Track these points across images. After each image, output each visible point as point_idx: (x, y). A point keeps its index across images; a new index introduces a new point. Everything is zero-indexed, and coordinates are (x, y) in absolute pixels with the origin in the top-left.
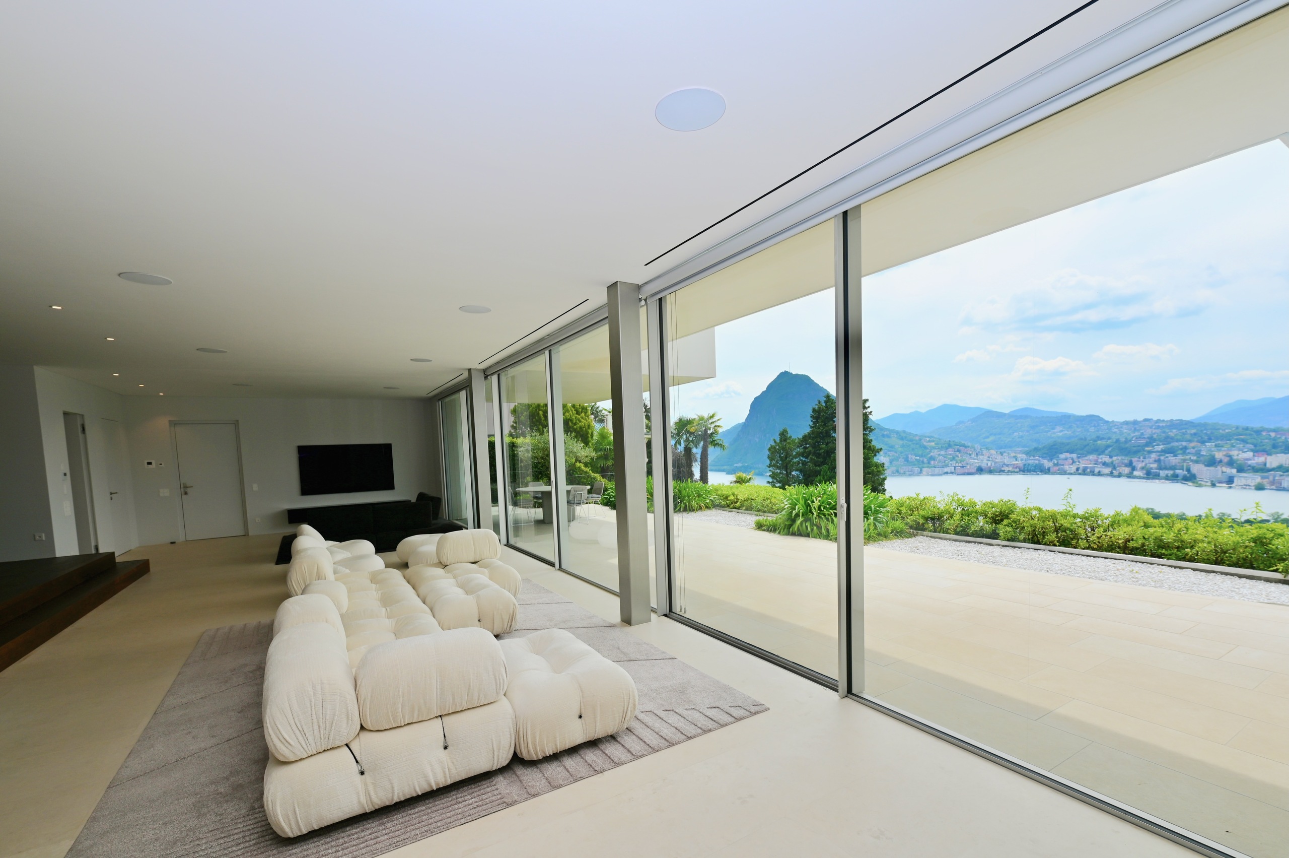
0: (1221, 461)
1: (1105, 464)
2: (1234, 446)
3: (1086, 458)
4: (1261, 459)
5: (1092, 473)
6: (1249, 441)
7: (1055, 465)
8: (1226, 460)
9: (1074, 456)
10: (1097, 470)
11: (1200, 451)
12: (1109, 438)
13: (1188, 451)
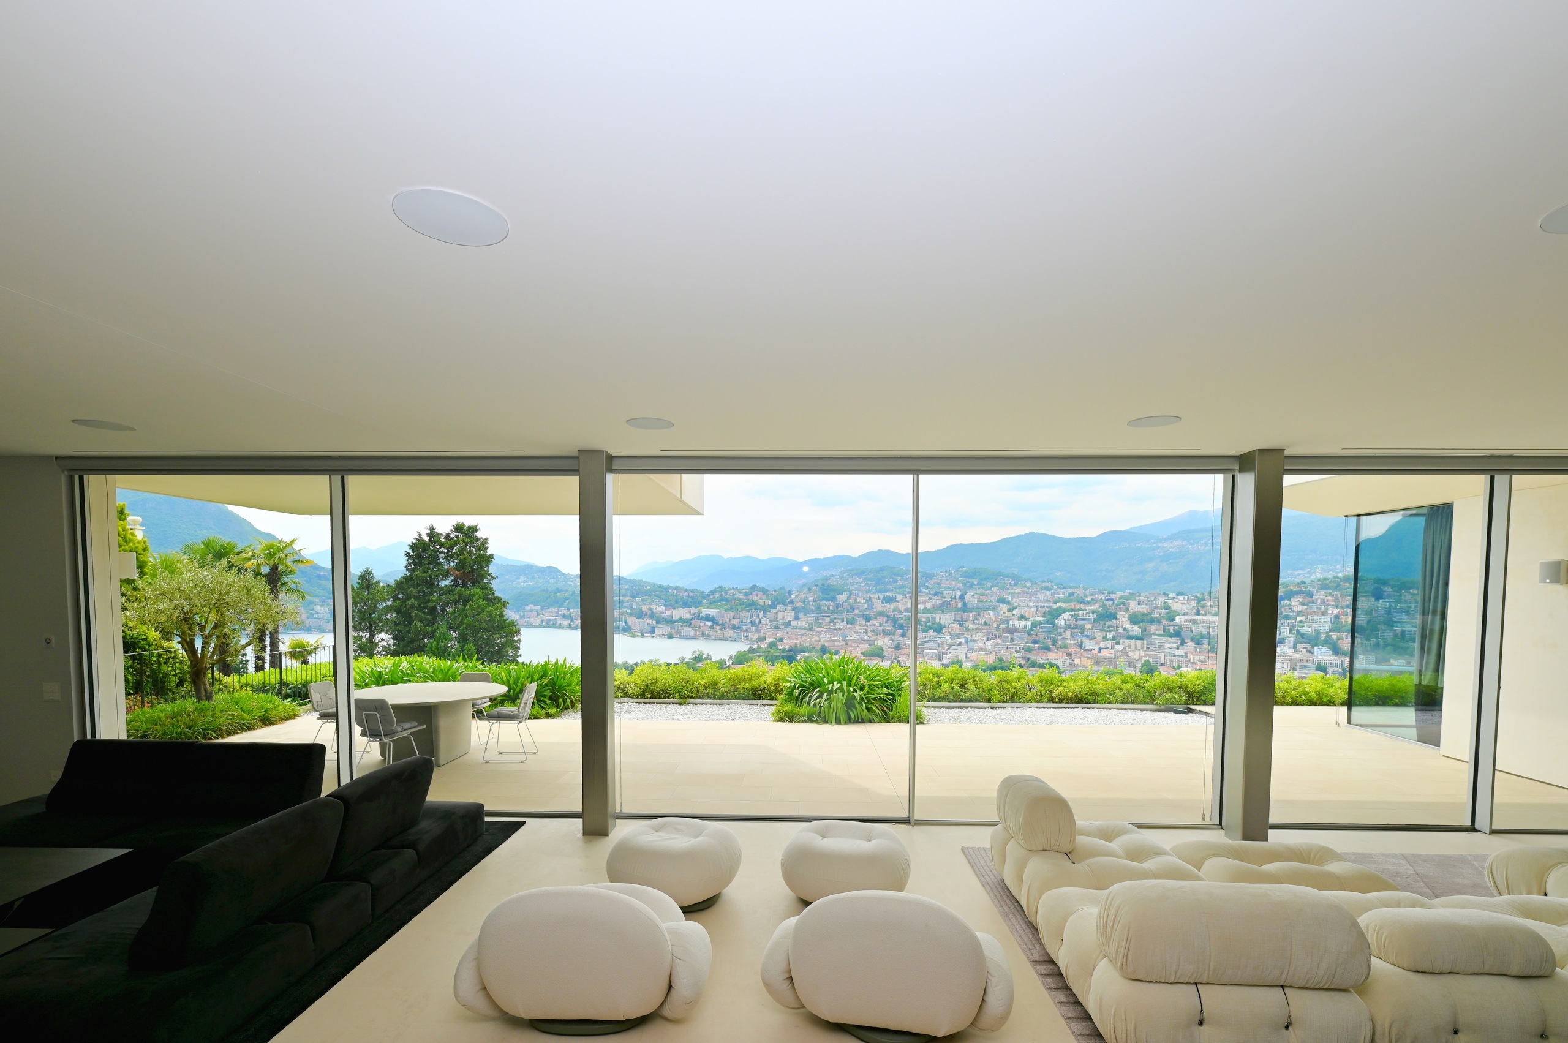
0: (646, 614)
1: (564, 616)
2: (653, 601)
3: (549, 610)
4: (670, 612)
5: (554, 626)
6: (662, 597)
7: (522, 617)
8: (649, 613)
9: (538, 607)
10: (558, 623)
11: (632, 604)
12: (567, 591)
13: (624, 605)
